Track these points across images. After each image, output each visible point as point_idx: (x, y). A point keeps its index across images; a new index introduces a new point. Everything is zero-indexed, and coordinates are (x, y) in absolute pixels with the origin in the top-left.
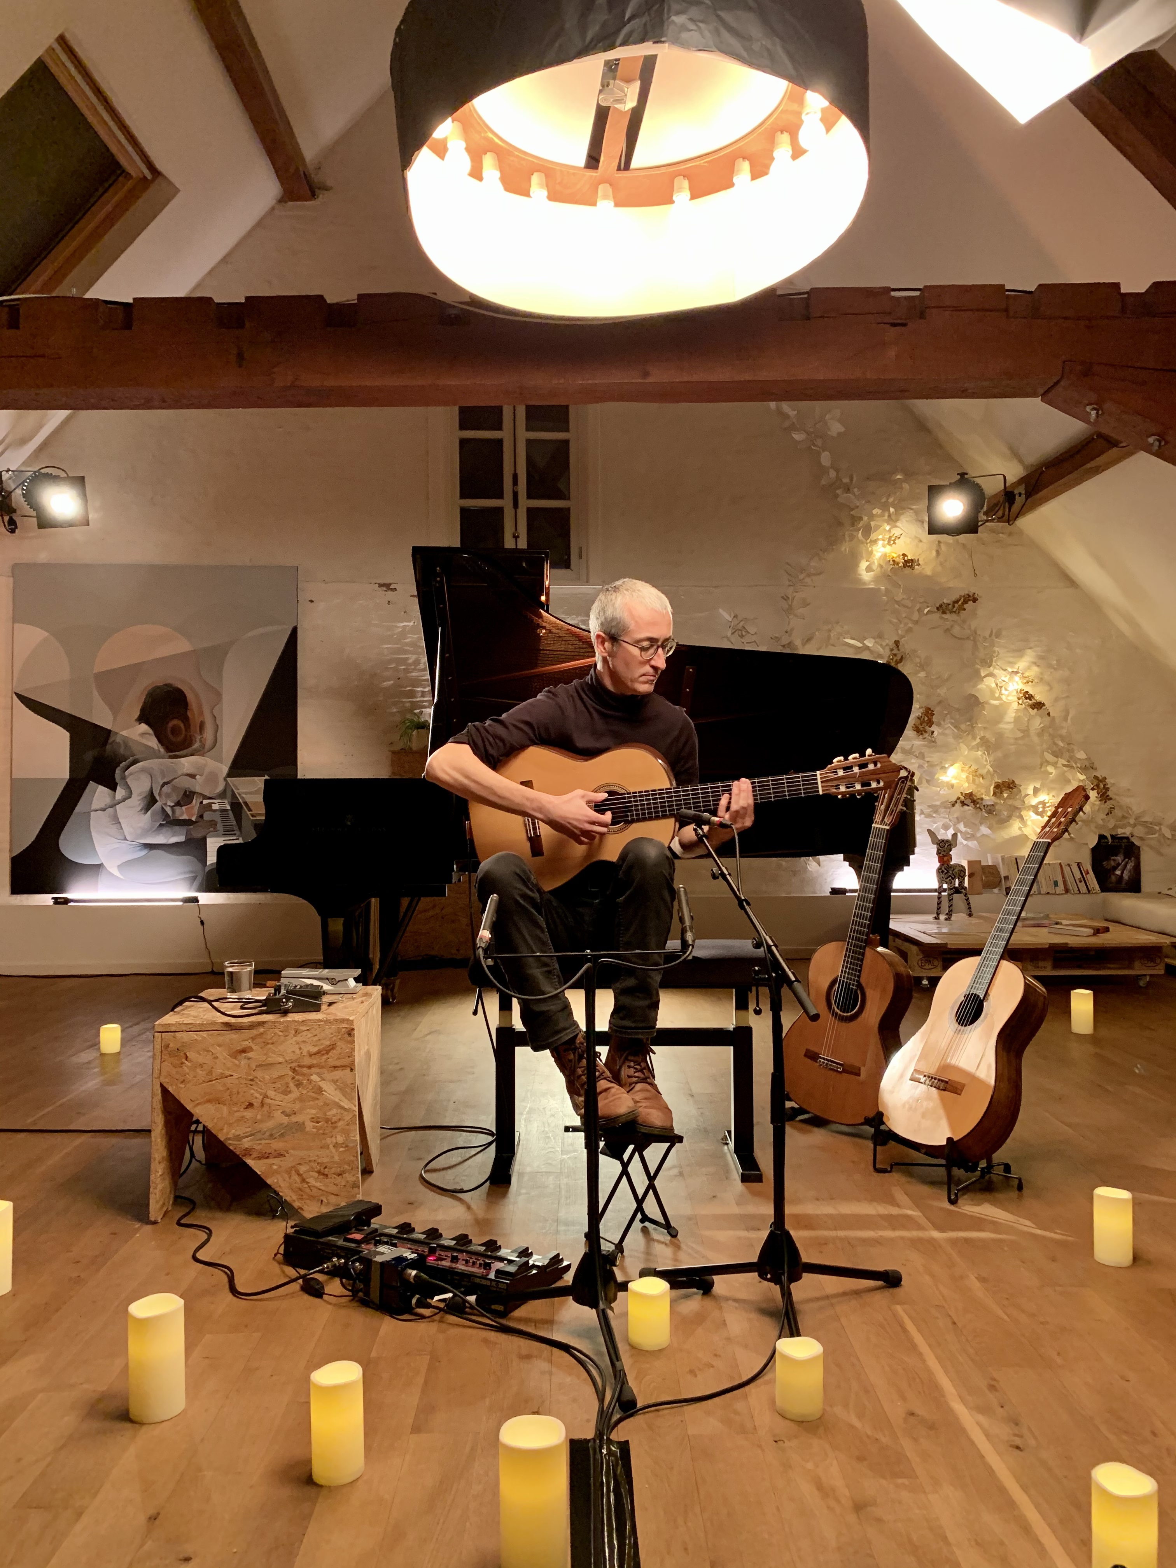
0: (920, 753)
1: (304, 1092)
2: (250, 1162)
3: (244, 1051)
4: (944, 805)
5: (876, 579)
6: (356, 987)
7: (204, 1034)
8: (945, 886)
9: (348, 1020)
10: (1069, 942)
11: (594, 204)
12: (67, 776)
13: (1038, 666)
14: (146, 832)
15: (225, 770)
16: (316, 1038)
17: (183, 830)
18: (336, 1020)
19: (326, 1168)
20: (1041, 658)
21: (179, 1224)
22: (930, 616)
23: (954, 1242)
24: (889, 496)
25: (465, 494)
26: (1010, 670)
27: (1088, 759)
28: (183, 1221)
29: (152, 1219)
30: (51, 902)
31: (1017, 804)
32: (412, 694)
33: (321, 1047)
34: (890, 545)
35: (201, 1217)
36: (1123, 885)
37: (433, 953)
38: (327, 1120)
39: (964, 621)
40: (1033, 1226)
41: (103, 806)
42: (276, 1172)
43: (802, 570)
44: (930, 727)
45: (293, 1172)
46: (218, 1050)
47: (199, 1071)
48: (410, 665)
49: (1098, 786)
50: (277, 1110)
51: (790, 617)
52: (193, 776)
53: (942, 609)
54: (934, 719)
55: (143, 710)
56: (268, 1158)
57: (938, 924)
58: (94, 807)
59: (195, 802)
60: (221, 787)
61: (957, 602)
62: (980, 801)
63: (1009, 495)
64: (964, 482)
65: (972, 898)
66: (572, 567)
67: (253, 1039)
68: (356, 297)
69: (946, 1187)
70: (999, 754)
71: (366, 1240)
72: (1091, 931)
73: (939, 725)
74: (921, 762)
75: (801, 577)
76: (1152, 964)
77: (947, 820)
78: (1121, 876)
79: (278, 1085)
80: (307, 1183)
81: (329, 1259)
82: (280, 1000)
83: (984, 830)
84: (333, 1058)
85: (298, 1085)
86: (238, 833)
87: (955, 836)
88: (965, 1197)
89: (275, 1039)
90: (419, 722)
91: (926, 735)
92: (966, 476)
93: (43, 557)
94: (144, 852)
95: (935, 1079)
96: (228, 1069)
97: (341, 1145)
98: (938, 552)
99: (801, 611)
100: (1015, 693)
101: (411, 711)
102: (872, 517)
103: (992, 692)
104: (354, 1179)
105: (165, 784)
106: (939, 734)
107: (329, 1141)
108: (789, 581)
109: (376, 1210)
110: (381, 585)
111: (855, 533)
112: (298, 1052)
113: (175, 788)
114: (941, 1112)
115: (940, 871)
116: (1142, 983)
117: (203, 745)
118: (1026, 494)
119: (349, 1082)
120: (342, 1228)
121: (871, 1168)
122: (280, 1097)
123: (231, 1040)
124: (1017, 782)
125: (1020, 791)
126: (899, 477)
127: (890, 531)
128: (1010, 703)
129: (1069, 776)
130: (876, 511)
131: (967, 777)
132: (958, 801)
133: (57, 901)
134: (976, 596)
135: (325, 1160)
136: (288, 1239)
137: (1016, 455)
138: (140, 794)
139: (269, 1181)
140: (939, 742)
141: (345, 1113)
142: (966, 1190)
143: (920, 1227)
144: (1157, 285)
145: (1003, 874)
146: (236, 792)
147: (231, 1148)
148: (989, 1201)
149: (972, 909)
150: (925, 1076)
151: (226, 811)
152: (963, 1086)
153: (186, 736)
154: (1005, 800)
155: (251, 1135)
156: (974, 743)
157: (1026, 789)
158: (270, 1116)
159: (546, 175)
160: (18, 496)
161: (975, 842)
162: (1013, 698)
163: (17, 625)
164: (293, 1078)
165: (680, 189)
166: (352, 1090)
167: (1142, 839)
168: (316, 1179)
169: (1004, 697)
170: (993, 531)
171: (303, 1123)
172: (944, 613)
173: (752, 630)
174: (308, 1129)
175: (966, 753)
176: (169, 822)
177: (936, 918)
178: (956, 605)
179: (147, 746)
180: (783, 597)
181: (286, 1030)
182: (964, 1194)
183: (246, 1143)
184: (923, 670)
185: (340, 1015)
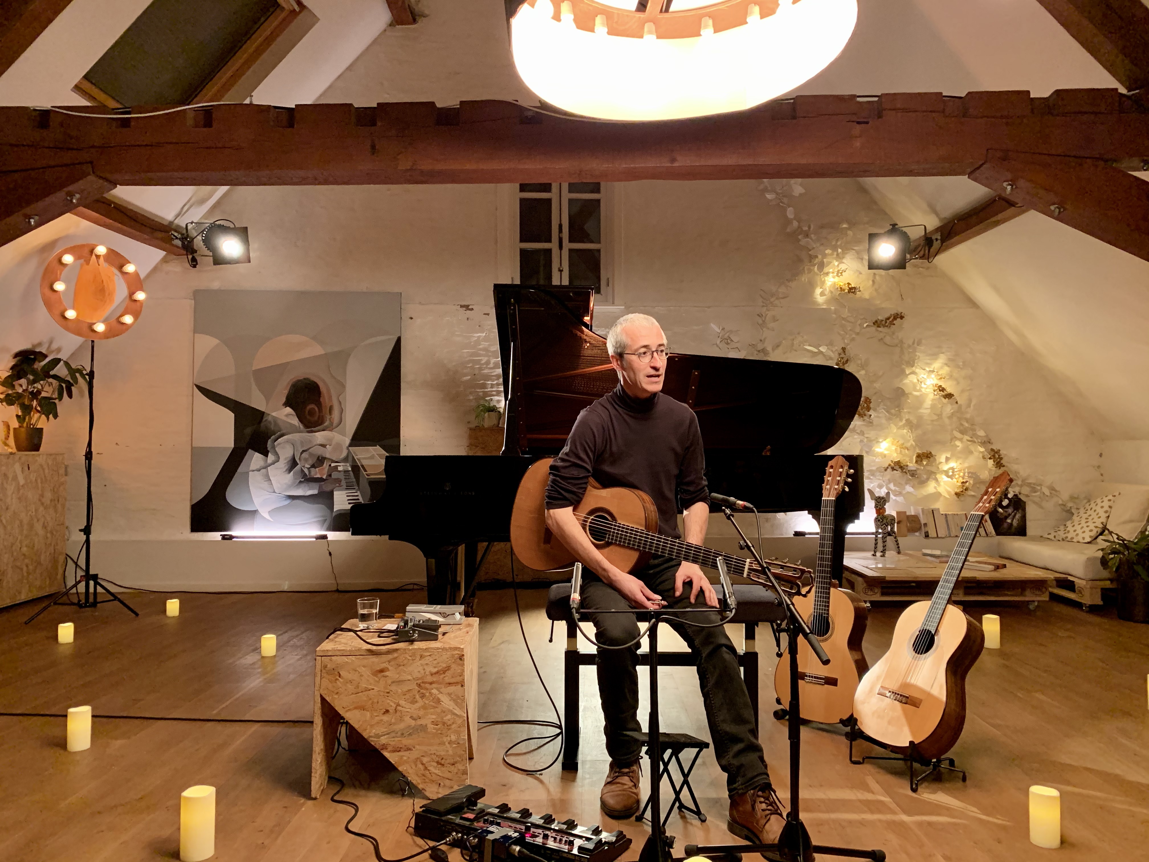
0: (861, 431)
1: (427, 702)
2: (386, 754)
3: (382, 671)
4: (878, 469)
5: (828, 302)
6: (461, 619)
7: (353, 658)
8: (880, 531)
9: (459, 648)
10: (977, 576)
11: (641, 37)
12: (232, 445)
13: (949, 366)
14: (290, 487)
15: (348, 441)
16: (435, 662)
17: (316, 485)
18: (450, 648)
19: (442, 759)
20: (950, 360)
21: (333, 800)
22: (868, 329)
23: (920, 824)
24: (837, 240)
25: (523, 239)
26: (928, 369)
27: (987, 436)
28: (336, 798)
29: (313, 796)
30: (220, 538)
31: (933, 469)
32: (484, 386)
33: (440, 668)
34: (839, 277)
35: (348, 795)
36: (1013, 530)
37: (499, 577)
38: (444, 724)
39: (893, 333)
40: (979, 812)
41: (258, 467)
42: (406, 762)
43: (772, 295)
44: (869, 411)
45: (419, 762)
46: (362, 670)
47: (349, 686)
48: (483, 364)
49: (994, 456)
50: (407, 715)
51: (764, 329)
52: (324, 446)
53: (877, 323)
54: (871, 405)
55: (288, 398)
56: (399, 751)
57: (875, 559)
58: (251, 468)
59: (326, 465)
60: (344, 454)
61: (888, 319)
62: (906, 467)
63: (928, 241)
64: (894, 230)
65: (899, 539)
66: (602, 291)
67: (389, 662)
68: (459, 103)
69: (908, 778)
70: (919, 432)
71: (476, 819)
72: (992, 567)
73: (875, 410)
74: (862, 437)
75: (772, 300)
76: (1040, 593)
77: (881, 481)
78: (1011, 524)
79: (407, 697)
80: (429, 770)
81: (450, 834)
82: (408, 631)
83: (909, 489)
84: (448, 677)
85: (423, 696)
86: (357, 488)
87: (888, 494)
88: (923, 785)
89: (405, 662)
90: (489, 407)
91: (865, 418)
92: (896, 226)
93: (216, 285)
94: (288, 502)
95: (898, 694)
96: (371, 684)
97: (454, 743)
98: (873, 281)
99: (772, 325)
100: (931, 386)
101: (483, 398)
102: (825, 256)
103: (915, 386)
104: (463, 768)
105: (303, 451)
106: (875, 417)
107: (445, 739)
108: (763, 303)
109: (481, 793)
110: (462, 306)
111: (812, 268)
112: (422, 672)
113: (311, 455)
114: (903, 720)
115: (877, 520)
116: (1031, 607)
117: (332, 423)
118: (941, 240)
119: (460, 695)
120: (458, 809)
121: (849, 761)
122: (408, 705)
123: (373, 662)
124: (933, 453)
125: (935, 460)
126: (845, 226)
127: (838, 266)
128: (927, 395)
129: (972, 448)
130: (828, 251)
131: (896, 449)
132: (890, 467)
133: (224, 537)
134: (903, 314)
135: (443, 753)
136: (418, 816)
137: (934, 210)
138: (286, 459)
139: (400, 769)
140: (874, 423)
141: (457, 719)
142: (923, 780)
143: (894, 813)
144: (1058, 92)
145: (923, 522)
146: (355, 457)
147: (373, 743)
148: (941, 789)
149: (900, 548)
150: (890, 692)
151: (348, 471)
152: (921, 701)
153: (319, 416)
154: (924, 466)
155: (388, 734)
156: (901, 424)
157: (940, 458)
158: (401, 719)
159: (607, 18)
160: (198, 242)
161: (902, 498)
162: (930, 390)
163: (196, 335)
164: (419, 691)
165: (706, 26)
166: (460, 701)
167: (1027, 496)
168: (435, 767)
169: (923, 390)
170: (915, 266)
171: (426, 725)
172: (879, 327)
173: (735, 339)
174: (429, 730)
175: (895, 431)
176: (307, 479)
177: (873, 555)
178: (888, 321)
179: (291, 424)
180: (758, 315)
181: (413, 655)
182: (922, 784)
183: (383, 740)
184: (863, 369)
185: (454, 644)
